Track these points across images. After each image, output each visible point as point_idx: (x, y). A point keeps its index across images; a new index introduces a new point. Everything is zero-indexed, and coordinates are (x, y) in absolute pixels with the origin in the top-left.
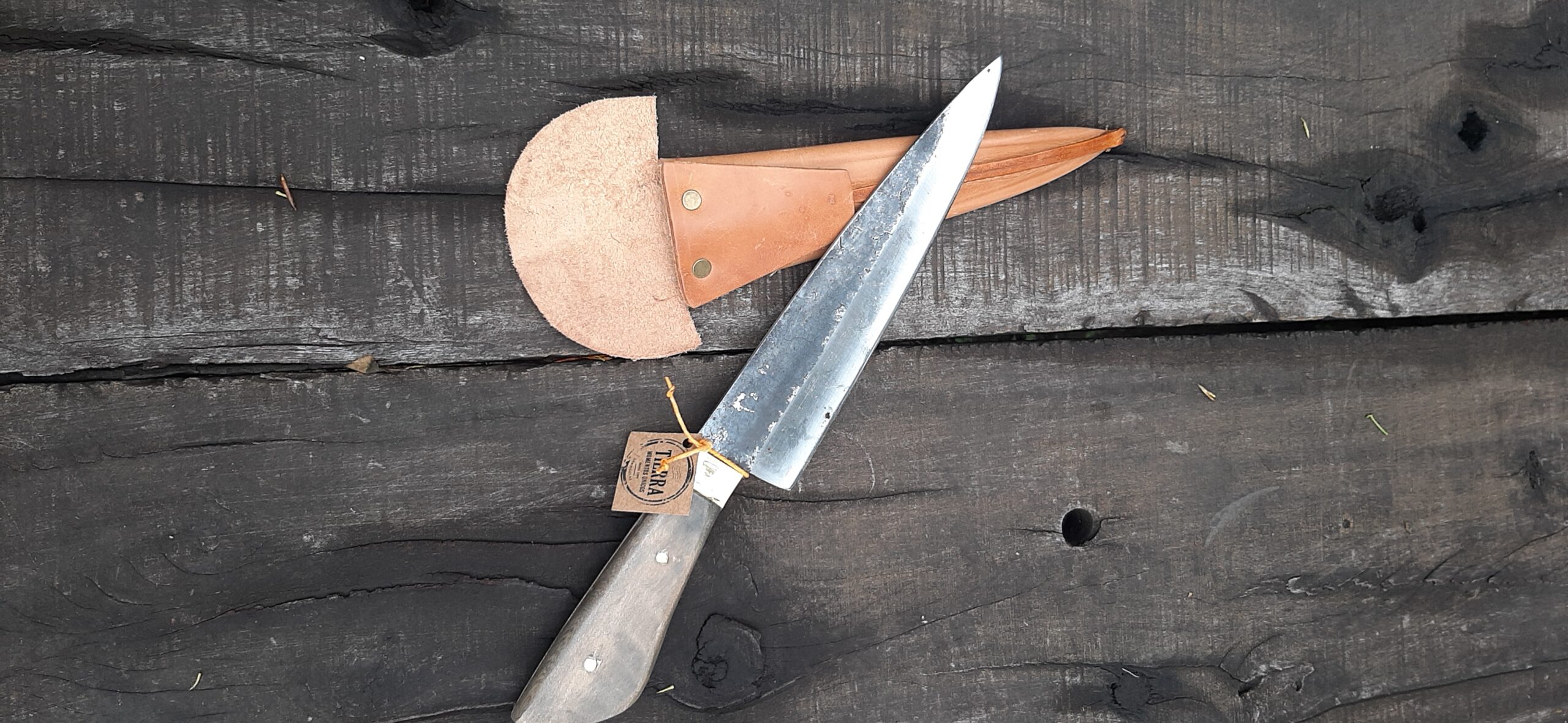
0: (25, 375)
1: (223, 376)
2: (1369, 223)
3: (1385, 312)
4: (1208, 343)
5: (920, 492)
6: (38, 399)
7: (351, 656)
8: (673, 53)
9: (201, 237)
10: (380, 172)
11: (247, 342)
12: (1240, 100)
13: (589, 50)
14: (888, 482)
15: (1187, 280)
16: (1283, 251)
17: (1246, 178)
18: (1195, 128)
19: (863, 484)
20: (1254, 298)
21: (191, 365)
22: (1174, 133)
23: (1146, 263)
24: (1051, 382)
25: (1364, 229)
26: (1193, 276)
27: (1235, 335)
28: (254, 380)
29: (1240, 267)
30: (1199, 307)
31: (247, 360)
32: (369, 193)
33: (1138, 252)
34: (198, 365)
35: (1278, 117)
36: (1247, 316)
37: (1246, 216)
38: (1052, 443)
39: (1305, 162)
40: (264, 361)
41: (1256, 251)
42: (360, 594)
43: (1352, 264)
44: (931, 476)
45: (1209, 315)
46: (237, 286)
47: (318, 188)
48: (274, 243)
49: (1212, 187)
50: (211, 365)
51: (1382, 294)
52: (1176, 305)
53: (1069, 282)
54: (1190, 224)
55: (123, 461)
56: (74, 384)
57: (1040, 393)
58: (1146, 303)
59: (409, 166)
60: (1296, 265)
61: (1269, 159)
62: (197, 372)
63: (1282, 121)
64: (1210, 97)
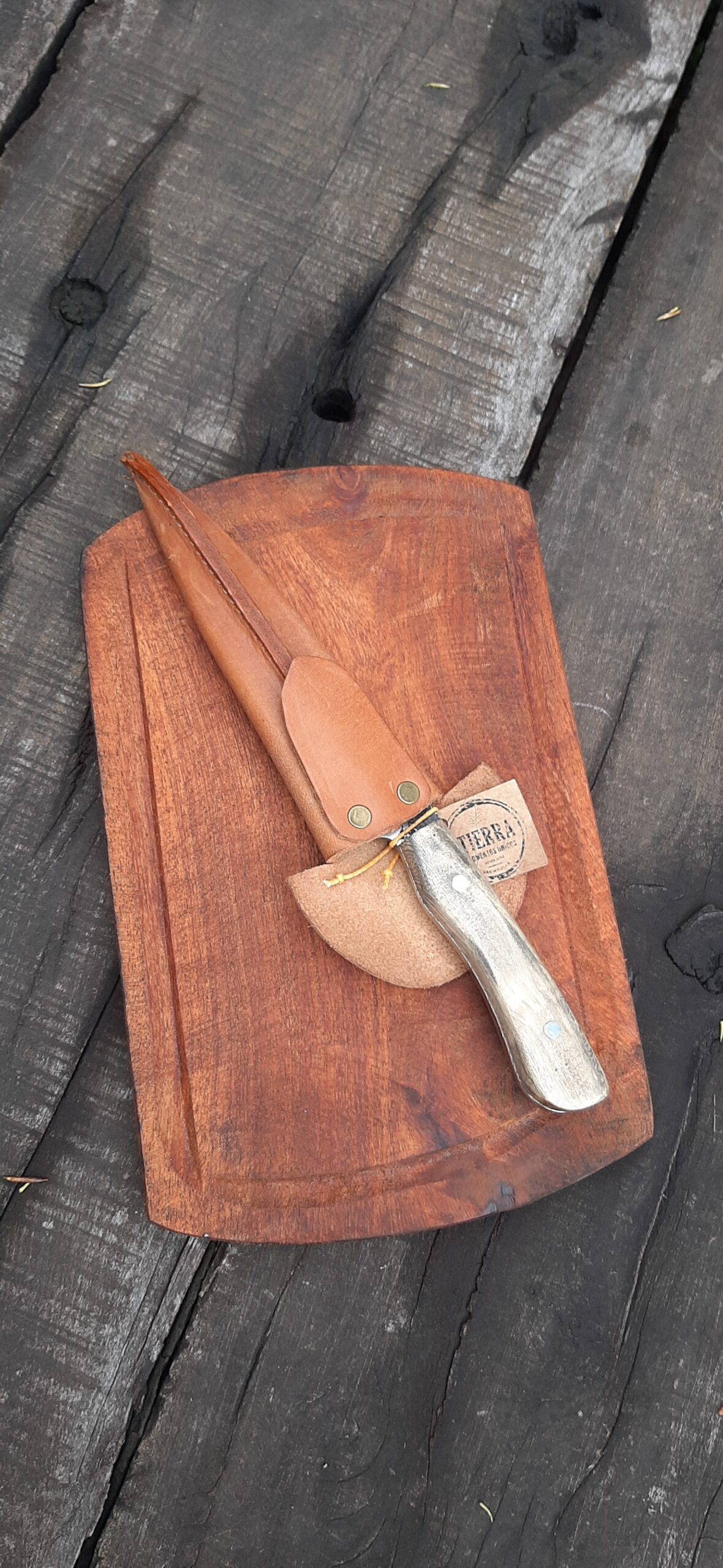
0: (91, 1534)
1: (183, 1334)
2: (569, 63)
3: (668, 90)
4: (617, 290)
5: (636, 666)
6: (122, 1534)
7: (534, 1341)
8: (62, 715)
9: (31, 1289)
10: (47, 1075)
11: (160, 1294)
12: (377, 141)
13: (19, 802)
14: (609, 695)
15: (541, 282)
16: (556, 168)
17: (462, 171)
18: (384, 201)
19: (600, 722)
20: (593, 220)
21: (157, 1361)
22: (379, 226)
23: (502, 317)
24: (583, 475)
25: (572, 73)
26: (540, 274)
27: (622, 258)
28: (202, 1304)
29: (553, 219)
30: (575, 281)
31: (178, 1302)
32: (64, 1095)
33: (488, 320)
34: (159, 1356)
35: (413, 111)
36: (607, 235)
37: (502, 190)
38: (648, 503)
39: (473, 102)
40: (187, 1285)
41: (543, 195)
42: (473, 1301)
43: (602, 101)
44: (624, 647)
45: (588, 275)
46: (97, 1278)
47: (35, 1146)
48: (71, 1219)
49: (455, 212)
50: (166, 1342)
51: (649, 84)
52: (562, 306)
53: (486, 406)
54: (483, 252)
55: (225, 1477)
56: (123, 1490)
57: (590, 491)
58: (546, 336)
59: (54, 1043)
60: (577, 160)
61: (453, 139)
62: (167, 1359)
63: (419, 108)
64: (359, 172)
